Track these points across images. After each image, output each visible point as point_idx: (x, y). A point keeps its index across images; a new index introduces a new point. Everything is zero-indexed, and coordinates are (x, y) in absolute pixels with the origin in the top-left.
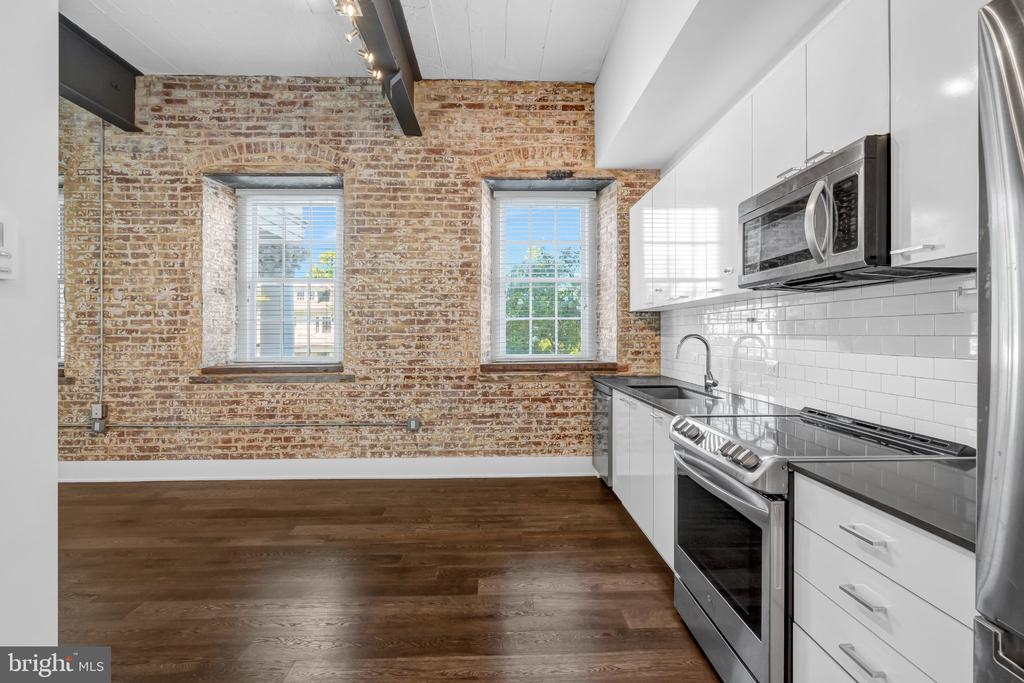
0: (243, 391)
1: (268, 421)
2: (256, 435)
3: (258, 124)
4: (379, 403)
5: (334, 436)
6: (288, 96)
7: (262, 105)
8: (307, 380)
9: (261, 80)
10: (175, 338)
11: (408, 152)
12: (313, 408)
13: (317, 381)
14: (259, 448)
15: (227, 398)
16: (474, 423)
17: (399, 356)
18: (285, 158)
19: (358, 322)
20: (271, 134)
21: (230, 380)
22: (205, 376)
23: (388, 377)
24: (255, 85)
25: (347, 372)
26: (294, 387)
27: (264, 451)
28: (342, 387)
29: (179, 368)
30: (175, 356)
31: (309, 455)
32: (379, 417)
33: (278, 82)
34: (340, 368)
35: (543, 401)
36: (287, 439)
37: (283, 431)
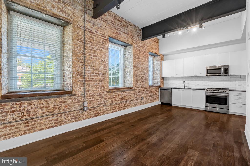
0: (117, 94)
1: (122, 101)
2: (119, 105)
3: (120, 28)
4: (138, 95)
5: (132, 103)
6: (125, 24)
7: (120, 24)
8: (128, 91)
9: (120, 17)
10: (103, 81)
11: (141, 44)
12: (129, 97)
13: (129, 91)
14: (120, 108)
15: (114, 96)
16: (148, 97)
17: (140, 85)
18: (124, 38)
19: (135, 78)
20: (122, 32)
21: (114, 92)
22: (110, 91)
23: (139, 89)
24: (119, 18)
25: (133, 88)
26: (126, 92)
27: (121, 108)
28: (133, 92)
29: (104, 89)
30: (103, 86)
31: (128, 108)
32: (138, 98)
33: (123, 20)
34: (132, 88)
35: (155, 92)
36: (125, 105)
37: (124, 103)
